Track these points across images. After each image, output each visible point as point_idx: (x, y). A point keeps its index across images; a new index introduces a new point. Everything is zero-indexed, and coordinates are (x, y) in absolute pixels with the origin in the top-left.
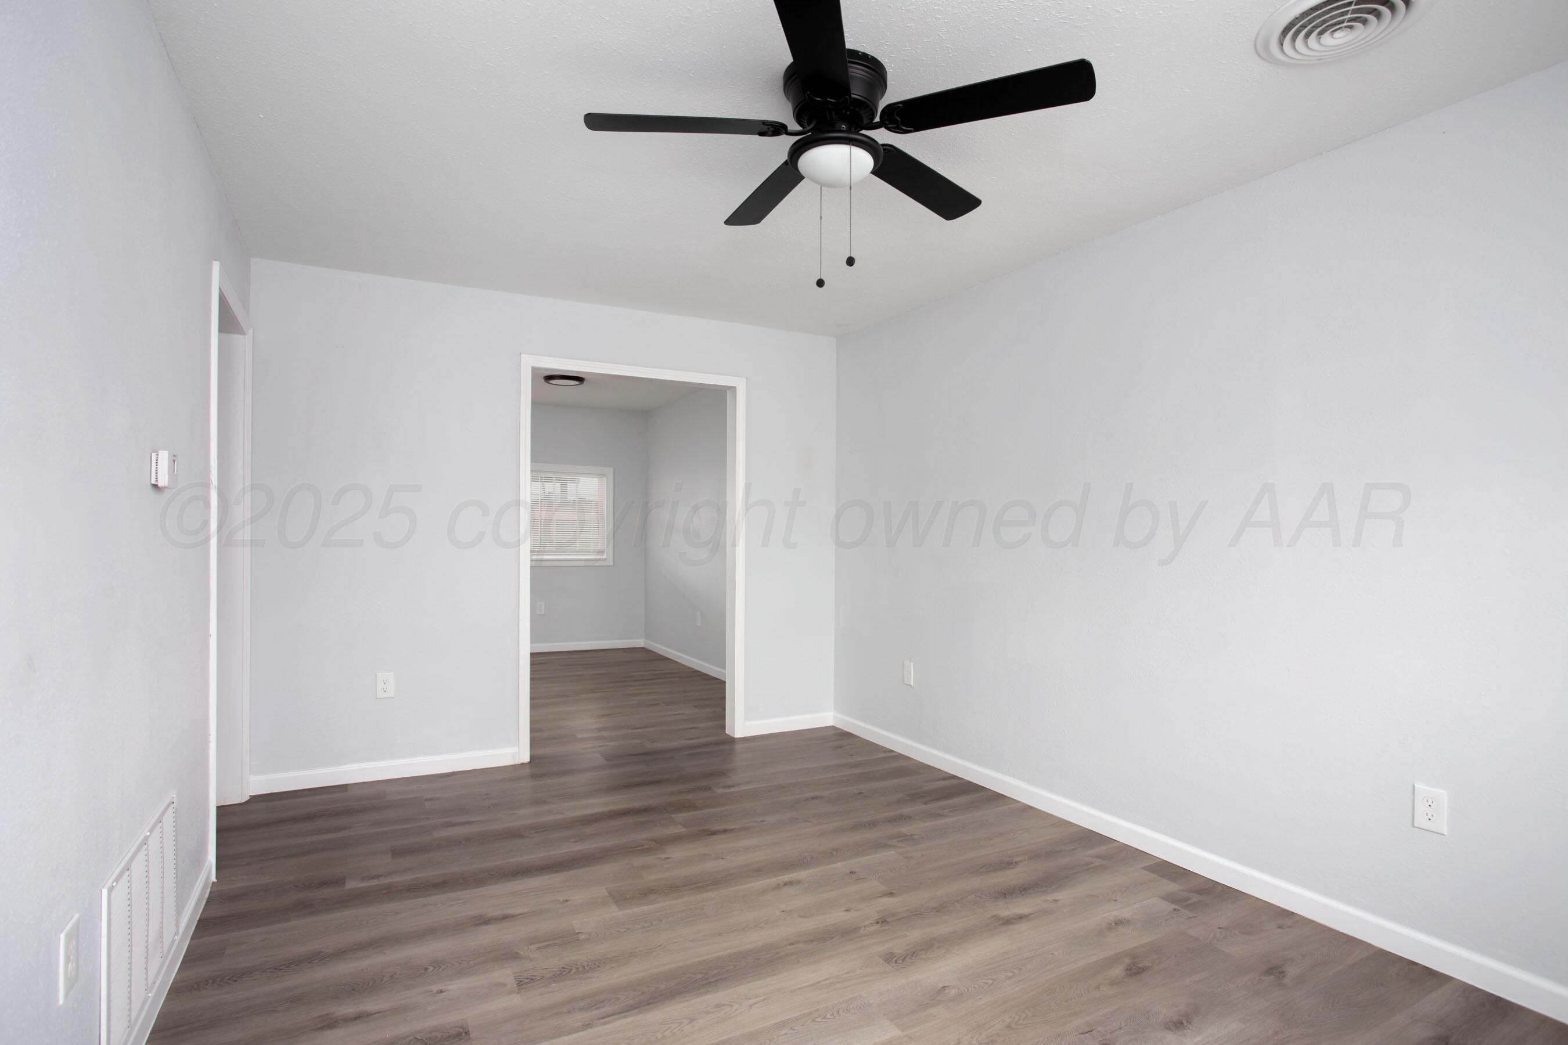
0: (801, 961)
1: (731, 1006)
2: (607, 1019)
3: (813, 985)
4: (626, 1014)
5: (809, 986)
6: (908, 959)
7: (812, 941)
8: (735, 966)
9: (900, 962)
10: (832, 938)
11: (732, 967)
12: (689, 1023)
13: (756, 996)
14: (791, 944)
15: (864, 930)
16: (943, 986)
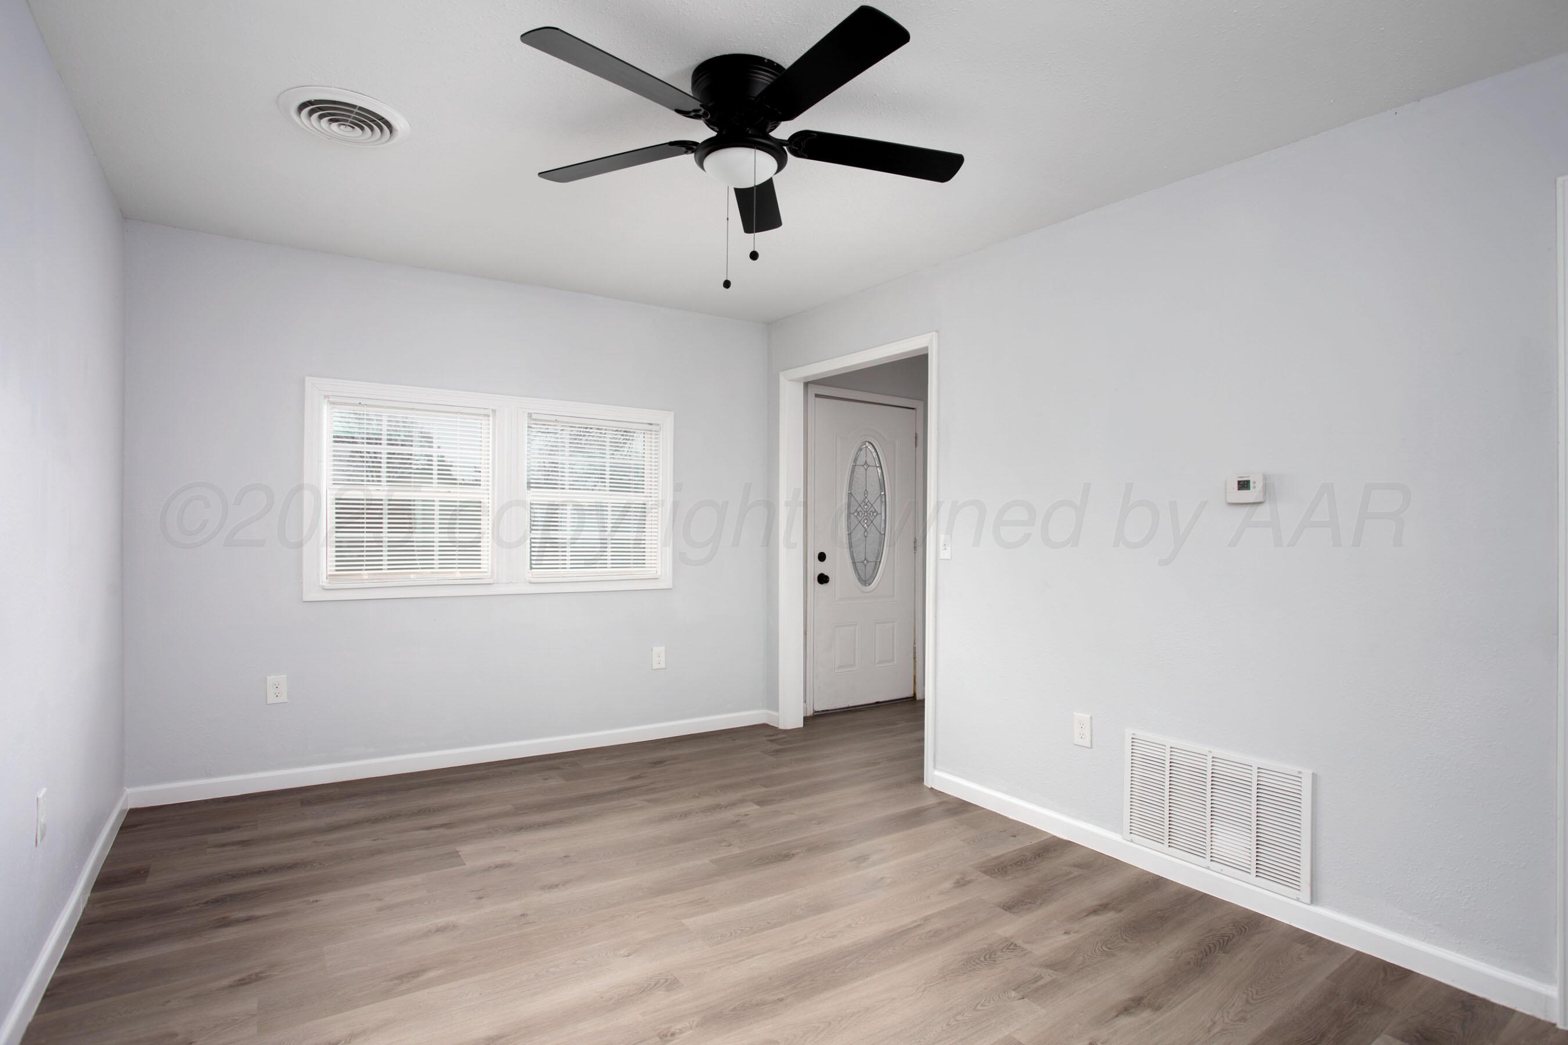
0: (768, 980)
1: (823, 937)
2: (915, 924)
3: (753, 956)
4: (903, 929)
5: (758, 955)
6: (653, 983)
7: (757, 1005)
8: (834, 972)
9: (662, 981)
10: (734, 1009)
11: (836, 971)
12: (850, 924)
13: (804, 945)
14: (781, 1000)
15: (693, 1021)
16: (630, 957)
